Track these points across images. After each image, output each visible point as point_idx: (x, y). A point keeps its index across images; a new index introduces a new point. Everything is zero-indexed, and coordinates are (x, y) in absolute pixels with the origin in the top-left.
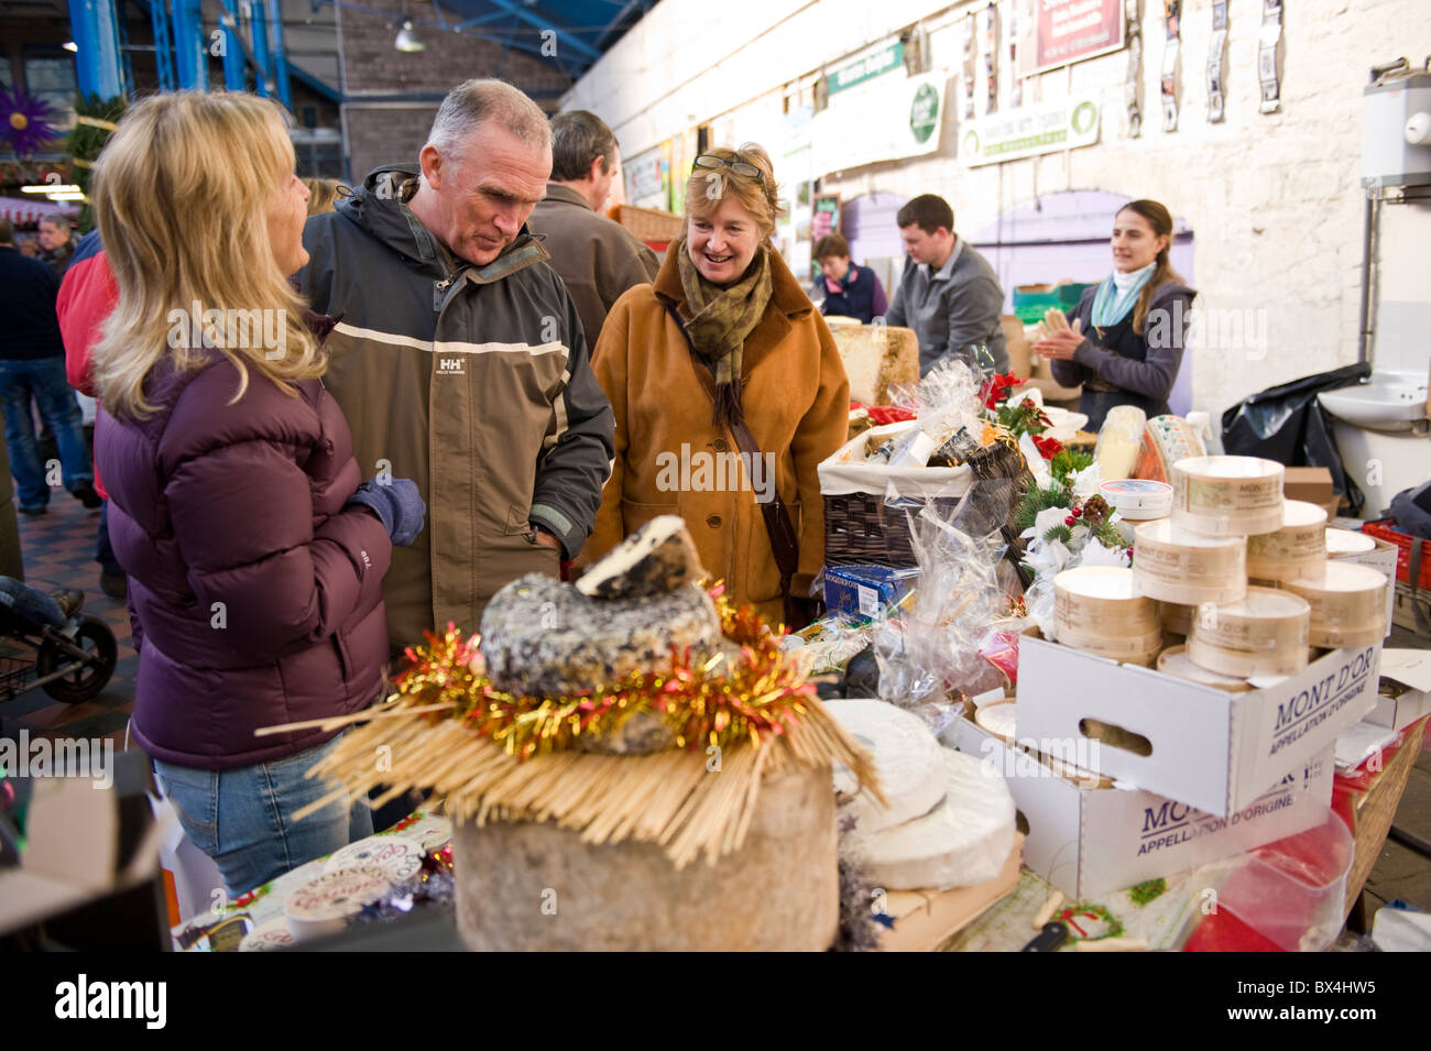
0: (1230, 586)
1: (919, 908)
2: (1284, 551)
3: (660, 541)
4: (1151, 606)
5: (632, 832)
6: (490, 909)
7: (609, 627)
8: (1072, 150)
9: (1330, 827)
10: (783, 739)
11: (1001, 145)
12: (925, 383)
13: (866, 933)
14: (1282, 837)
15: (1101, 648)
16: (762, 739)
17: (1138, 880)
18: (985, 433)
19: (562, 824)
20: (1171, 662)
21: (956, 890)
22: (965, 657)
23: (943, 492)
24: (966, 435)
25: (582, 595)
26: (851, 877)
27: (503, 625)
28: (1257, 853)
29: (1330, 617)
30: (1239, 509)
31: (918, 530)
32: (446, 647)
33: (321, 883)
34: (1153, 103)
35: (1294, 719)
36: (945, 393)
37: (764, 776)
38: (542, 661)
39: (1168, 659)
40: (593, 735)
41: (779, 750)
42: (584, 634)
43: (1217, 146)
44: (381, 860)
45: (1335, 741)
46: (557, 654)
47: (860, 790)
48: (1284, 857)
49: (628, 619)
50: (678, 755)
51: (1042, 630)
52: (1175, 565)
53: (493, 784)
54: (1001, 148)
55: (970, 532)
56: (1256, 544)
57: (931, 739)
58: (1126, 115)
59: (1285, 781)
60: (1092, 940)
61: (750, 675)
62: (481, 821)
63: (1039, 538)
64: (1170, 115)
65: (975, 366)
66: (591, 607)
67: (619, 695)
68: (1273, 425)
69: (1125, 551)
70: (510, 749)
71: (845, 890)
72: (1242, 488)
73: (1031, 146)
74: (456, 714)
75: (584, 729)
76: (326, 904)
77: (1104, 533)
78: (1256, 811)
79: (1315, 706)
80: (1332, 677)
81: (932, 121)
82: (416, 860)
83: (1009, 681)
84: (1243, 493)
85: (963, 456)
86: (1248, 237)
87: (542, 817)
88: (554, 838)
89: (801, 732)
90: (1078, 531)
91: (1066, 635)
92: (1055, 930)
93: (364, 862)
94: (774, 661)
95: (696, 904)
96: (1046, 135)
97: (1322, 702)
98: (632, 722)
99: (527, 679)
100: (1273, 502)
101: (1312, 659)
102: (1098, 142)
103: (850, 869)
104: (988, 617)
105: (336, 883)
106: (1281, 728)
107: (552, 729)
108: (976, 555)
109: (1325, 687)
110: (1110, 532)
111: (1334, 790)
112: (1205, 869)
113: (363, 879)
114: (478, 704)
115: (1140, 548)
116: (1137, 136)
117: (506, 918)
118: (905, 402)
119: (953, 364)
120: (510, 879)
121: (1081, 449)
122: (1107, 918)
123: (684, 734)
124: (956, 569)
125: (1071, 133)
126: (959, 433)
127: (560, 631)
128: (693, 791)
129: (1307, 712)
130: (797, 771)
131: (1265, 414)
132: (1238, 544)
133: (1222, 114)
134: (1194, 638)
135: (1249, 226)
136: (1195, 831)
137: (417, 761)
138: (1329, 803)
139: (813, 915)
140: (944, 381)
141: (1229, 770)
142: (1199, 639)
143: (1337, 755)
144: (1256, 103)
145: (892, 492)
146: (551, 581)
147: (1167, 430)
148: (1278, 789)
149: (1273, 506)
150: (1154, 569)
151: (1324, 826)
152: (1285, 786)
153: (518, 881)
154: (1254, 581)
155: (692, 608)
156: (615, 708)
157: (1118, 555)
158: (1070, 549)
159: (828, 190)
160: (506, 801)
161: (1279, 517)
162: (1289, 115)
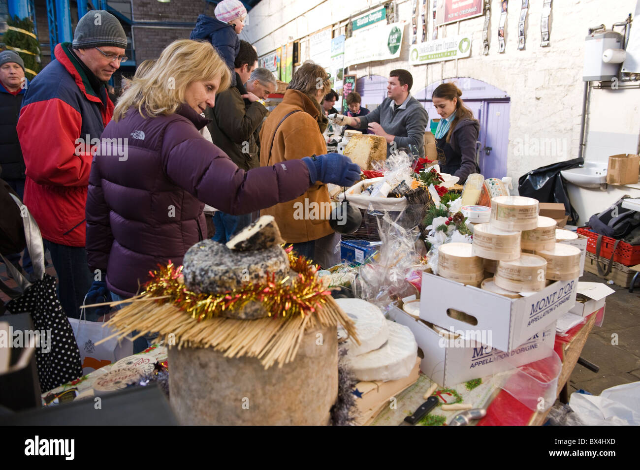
0: (513, 253)
1: (374, 389)
2: (538, 238)
3: (264, 226)
4: (479, 261)
5: (246, 353)
6: (184, 387)
7: (239, 263)
8: (458, 59)
9: (553, 357)
10: (315, 314)
11: (428, 56)
12: (388, 160)
13: (349, 399)
14: (532, 361)
15: (457, 278)
16: (306, 314)
17: (469, 379)
18: (413, 183)
19: (215, 349)
20: (487, 286)
21: (390, 381)
22: (399, 281)
23: (393, 209)
24: (405, 184)
25: (228, 249)
26: (345, 375)
27: (192, 261)
28: (522, 368)
29: (556, 267)
30: (519, 219)
31: (381, 225)
32: (168, 271)
33: (110, 375)
34: (495, 40)
35: (539, 311)
36: (397, 165)
37: (305, 330)
38: (209, 278)
39: (486, 284)
40: (231, 310)
41: (313, 319)
42: (228, 266)
43: (522, 60)
44: (137, 365)
45: (556, 320)
46: (216, 275)
47: (348, 337)
48: (533, 370)
49: (248, 260)
50: (268, 321)
51: (433, 270)
52: (490, 243)
53: (185, 331)
54: (427, 57)
55: (404, 227)
56: (525, 235)
57: (382, 316)
58: (483, 45)
59: (534, 338)
60: (448, 404)
61: (301, 286)
62: (179, 348)
63: (434, 230)
64: (502, 46)
65: (411, 154)
66: (232, 254)
67: (243, 293)
68: (541, 184)
69: (470, 236)
70: (194, 316)
71: (341, 381)
72: (520, 210)
73: (441, 57)
74: (170, 300)
75: (227, 308)
76: (111, 384)
77: (462, 228)
78: (521, 350)
79: (548, 305)
80: (556, 293)
81: (398, 44)
82: (153, 365)
83: (418, 292)
84: (521, 212)
85: (403, 193)
86: (534, 101)
87: (207, 346)
88: (212, 356)
89: (323, 312)
90: (450, 227)
91: (444, 272)
92: (433, 400)
93: (130, 366)
94: (313, 280)
95: (274, 385)
96: (447, 52)
97: (551, 303)
98: (248, 305)
99: (202, 286)
100: (533, 217)
101: (547, 285)
102: (470, 57)
103: (344, 372)
104: (410, 264)
105: (116, 375)
106: (533, 314)
107: (213, 308)
108: (406, 237)
109: (552, 297)
110: (465, 228)
111: (555, 342)
112: (499, 374)
113: (129, 373)
114: (180, 296)
115: (476, 235)
116: (487, 55)
117: (190, 390)
118: (379, 169)
119: (400, 152)
120: (192, 374)
121: (456, 192)
122: (456, 395)
123: (271, 311)
124: (398, 243)
125: (459, 53)
126: (402, 183)
127: (218, 265)
128: (274, 336)
129: (544, 308)
130: (321, 328)
131: (538, 179)
132: (518, 235)
133: (524, 46)
134: (497, 275)
135: (534, 96)
136: (495, 358)
137: (152, 321)
138: (553, 347)
139: (326, 391)
140: (396, 160)
141: (510, 332)
142: (500, 275)
143: (557, 327)
144: (539, 42)
145: (371, 208)
146: (215, 242)
147: (493, 184)
148: (531, 340)
149: (533, 218)
150: (481, 245)
151: (550, 357)
152: (534, 340)
153: (196, 374)
154: (524, 251)
155: (277, 256)
156: (241, 299)
157: (467, 238)
158: (447, 235)
159: (351, 73)
160: (191, 339)
161: (536, 223)
162: (553, 48)
